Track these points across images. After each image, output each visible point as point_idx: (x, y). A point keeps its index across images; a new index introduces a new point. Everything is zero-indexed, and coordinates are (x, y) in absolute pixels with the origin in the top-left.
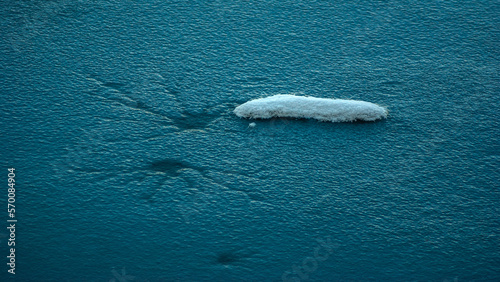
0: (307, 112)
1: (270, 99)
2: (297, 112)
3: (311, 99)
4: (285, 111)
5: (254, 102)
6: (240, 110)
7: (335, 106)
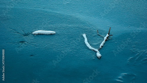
0: (43, 33)
1: (37, 31)
2: (42, 33)
3: (44, 31)
4: (40, 33)
5: (35, 32)
6: (33, 33)
7: (48, 32)
